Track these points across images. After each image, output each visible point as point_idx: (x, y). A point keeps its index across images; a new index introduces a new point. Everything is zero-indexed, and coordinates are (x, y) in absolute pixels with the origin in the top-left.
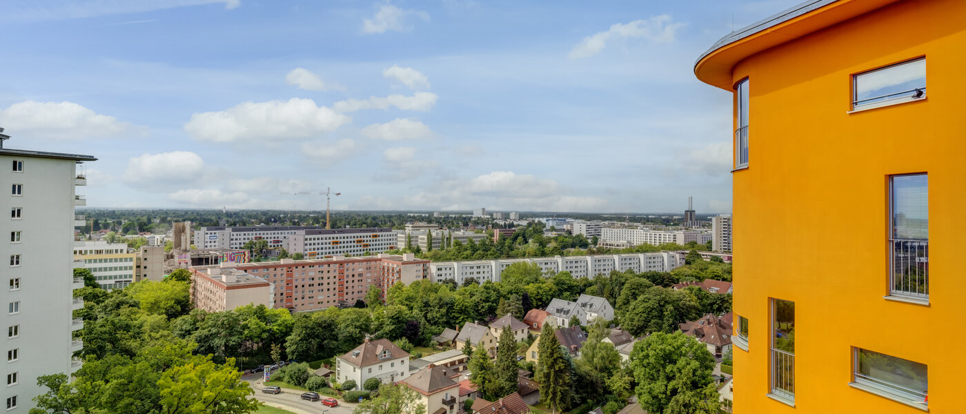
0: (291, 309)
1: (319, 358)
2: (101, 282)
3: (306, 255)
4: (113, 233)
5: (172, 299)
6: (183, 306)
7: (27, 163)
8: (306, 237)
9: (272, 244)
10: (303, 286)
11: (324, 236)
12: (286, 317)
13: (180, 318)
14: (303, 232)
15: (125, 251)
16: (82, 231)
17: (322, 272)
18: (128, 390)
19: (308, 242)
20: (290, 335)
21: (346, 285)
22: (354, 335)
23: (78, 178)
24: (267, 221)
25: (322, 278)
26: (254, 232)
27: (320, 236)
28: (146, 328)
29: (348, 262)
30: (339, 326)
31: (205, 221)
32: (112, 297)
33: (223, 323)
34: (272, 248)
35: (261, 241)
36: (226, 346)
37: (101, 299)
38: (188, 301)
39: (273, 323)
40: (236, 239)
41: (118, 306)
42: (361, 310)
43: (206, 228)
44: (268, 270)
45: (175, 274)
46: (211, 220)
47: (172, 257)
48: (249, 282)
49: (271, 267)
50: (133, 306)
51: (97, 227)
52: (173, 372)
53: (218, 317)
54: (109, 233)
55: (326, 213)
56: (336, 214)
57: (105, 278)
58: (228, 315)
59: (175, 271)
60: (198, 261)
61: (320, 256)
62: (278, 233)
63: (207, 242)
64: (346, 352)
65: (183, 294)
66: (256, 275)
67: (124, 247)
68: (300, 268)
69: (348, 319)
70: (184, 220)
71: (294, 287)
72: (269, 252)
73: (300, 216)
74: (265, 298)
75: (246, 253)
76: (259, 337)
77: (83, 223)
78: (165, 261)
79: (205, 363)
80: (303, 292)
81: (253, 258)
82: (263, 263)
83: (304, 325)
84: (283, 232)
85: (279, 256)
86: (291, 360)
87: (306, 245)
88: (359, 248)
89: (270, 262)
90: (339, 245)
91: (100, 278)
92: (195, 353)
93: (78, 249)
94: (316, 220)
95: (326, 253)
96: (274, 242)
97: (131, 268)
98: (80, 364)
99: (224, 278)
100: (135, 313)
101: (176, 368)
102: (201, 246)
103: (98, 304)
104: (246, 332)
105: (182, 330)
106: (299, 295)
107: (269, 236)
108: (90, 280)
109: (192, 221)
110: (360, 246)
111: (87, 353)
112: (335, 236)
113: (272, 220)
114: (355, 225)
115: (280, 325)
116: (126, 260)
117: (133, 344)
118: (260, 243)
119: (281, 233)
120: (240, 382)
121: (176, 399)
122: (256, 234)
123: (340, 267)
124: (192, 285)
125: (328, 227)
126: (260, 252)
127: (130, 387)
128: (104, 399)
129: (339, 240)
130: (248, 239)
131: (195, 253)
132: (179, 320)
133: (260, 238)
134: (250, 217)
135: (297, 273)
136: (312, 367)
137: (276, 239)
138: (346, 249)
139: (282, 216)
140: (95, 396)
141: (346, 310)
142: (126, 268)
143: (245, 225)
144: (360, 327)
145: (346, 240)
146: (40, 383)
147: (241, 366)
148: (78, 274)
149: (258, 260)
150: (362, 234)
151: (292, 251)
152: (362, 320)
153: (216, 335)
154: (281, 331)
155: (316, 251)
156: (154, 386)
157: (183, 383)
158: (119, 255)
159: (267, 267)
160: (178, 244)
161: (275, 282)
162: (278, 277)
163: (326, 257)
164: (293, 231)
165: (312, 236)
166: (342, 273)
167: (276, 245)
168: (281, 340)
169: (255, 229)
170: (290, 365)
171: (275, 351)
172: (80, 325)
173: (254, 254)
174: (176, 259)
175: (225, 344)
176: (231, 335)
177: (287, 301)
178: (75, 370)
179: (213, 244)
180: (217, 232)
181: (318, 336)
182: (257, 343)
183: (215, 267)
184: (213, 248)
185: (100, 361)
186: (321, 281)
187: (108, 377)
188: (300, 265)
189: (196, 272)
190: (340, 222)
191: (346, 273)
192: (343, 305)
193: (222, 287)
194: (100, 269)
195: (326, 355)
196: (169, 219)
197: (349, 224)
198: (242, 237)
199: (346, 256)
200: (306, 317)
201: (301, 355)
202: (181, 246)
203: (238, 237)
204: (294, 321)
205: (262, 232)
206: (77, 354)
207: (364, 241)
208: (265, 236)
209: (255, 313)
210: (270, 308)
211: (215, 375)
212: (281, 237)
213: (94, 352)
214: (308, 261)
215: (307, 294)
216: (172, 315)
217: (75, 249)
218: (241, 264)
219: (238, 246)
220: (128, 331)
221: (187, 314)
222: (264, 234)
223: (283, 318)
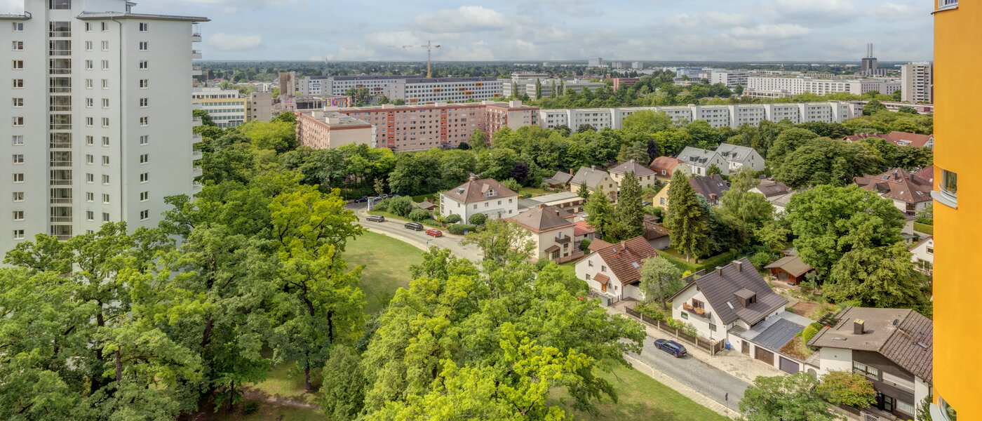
0: (393, 149)
1: (422, 193)
2: (217, 122)
3: (407, 101)
4: (226, 81)
5: (280, 137)
6: (290, 143)
7: (150, 24)
8: (407, 85)
9: (373, 91)
10: (405, 129)
11: (425, 84)
12: (388, 155)
13: (287, 153)
14: (404, 81)
15: (237, 96)
16: (199, 79)
17: (424, 116)
18: (242, 211)
19: (409, 89)
20: (393, 171)
21: (448, 128)
22: (458, 174)
23: (195, 36)
24: (368, 71)
25: (424, 122)
26: (356, 81)
27: (421, 84)
28: (257, 160)
29: (450, 108)
30: (442, 165)
31: (308, 71)
32: (226, 133)
33: (328, 159)
34: (374, 94)
35: (363, 88)
36: (331, 178)
37: (217, 135)
38: (294, 139)
39: (375, 160)
40: (338, 87)
41: (232, 141)
42: (465, 151)
43: (309, 77)
44: (369, 114)
45: (282, 116)
46: (314, 71)
47: (279, 101)
48: (351, 124)
49: (373, 111)
50: (245, 141)
51: (211, 76)
52: (282, 198)
53: (323, 153)
54: (223, 81)
55: (426, 63)
56: (437, 64)
57: (220, 118)
58: (333, 152)
59: (281, 113)
60: (302, 105)
61: (421, 102)
62: (379, 82)
63: (311, 89)
64: (449, 189)
65: (290, 133)
66: (358, 118)
67: (236, 92)
68: (402, 112)
69: (451, 160)
70: (289, 71)
71: (396, 129)
72: (371, 98)
73: (400, 67)
74: (369, 138)
75: (348, 99)
76: (362, 172)
77: (199, 73)
78: (273, 105)
79: (312, 191)
80: (405, 134)
81: (355, 104)
82: (365, 108)
83: (407, 163)
84: (384, 80)
85: (381, 102)
86: (394, 194)
87: (407, 92)
88: (462, 95)
89: (372, 107)
90: (441, 92)
91: (216, 118)
92: (302, 182)
93: (196, 94)
94: (417, 70)
95: (427, 100)
96: (375, 89)
97: (242, 110)
98: (200, 187)
99: (327, 120)
100: (248, 147)
101: (284, 195)
102: (306, 92)
103: (214, 139)
104: (350, 167)
105: (289, 163)
106: (401, 137)
107: (370, 84)
108: (207, 120)
109: (296, 71)
110: (463, 93)
111: (206, 178)
112: (437, 84)
113: (373, 70)
114: (457, 74)
115: (382, 162)
116: (238, 103)
117: (246, 173)
118: (361, 90)
119: (382, 82)
120: (346, 209)
121: (286, 221)
122: (357, 82)
123: (442, 112)
124: (298, 125)
125: (429, 76)
126: (362, 98)
127: (245, 207)
128: (222, 217)
129: (440, 88)
130: (350, 86)
131: (300, 98)
132: (287, 155)
133: (362, 86)
134: (351, 67)
135: (398, 117)
136: (414, 200)
137: (377, 87)
138: (448, 96)
139: (382, 66)
140: (214, 214)
141: (447, 151)
142: (238, 110)
143: (346, 74)
144: (464, 167)
145: (448, 88)
146: (167, 201)
147: (346, 197)
148: (196, 114)
149: (360, 105)
150: (465, 83)
151: (393, 98)
152: (466, 161)
153: (321, 168)
154: (384, 168)
155: (417, 98)
156: (266, 208)
157: (291, 208)
158: (232, 100)
159: (369, 112)
160: (284, 91)
161: (376, 125)
162: (380, 120)
163: (427, 103)
164: (394, 80)
165: (413, 85)
166: (444, 118)
167: (377, 92)
168: (384, 175)
169: (356, 78)
170: (394, 197)
171: (378, 186)
172: (200, 156)
173: (356, 100)
174: (283, 103)
175: (330, 176)
176: (335, 169)
177: (389, 141)
178: (196, 192)
179: (316, 91)
180: (320, 80)
181: (420, 174)
182: (361, 177)
183: (318, 111)
184: (316, 94)
185: (217, 186)
186: (423, 125)
187: (224, 199)
188: (401, 110)
189: (301, 114)
190: (442, 72)
191: (448, 118)
192: (445, 146)
193: (326, 127)
194: (216, 111)
195: (429, 191)
196: (275, 69)
197: (451, 74)
198: (344, 85)
199: (448, 103)
200: (409, 156)
201: (404, 190)
202: (286, 92)
203: (340, 85)
204: (396, 159)
205: (363, 81)
206: (197, 179)
207: (467, 89)
208: (366, 84)
209: (358, 152)
210: (372, 146)
211: (322, 203)
212: (382, 85)
213: (212, 178)
214: (409, 106)
215: (409, 136)
216: (280, 150)
217: (194, 94)
218: (344, 109)
219: (340, 93)
220: (241, 162)
221: (294, 149)
222: (365, 82)
223: (385, 157)
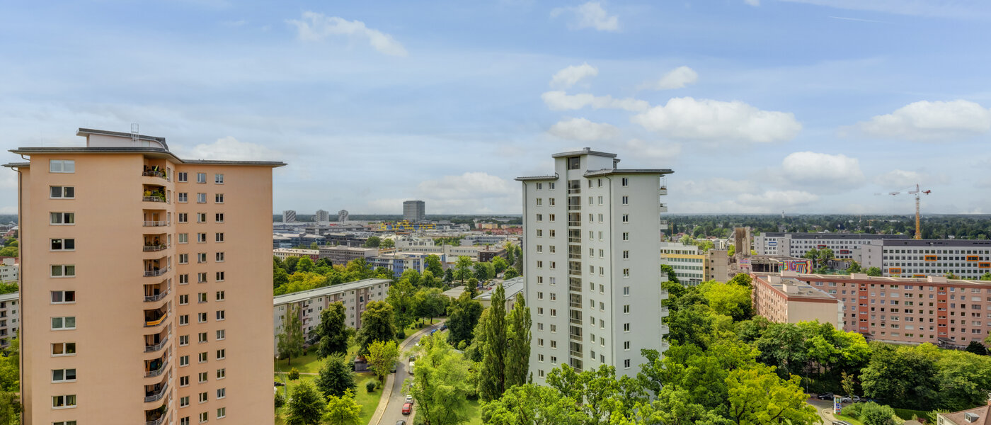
0: (867, 336)
1: (909, 406)
2: (680, 278)
3: (886, 271)
4: (687, 236)
5: (736, 302)
6: (744, 311)
7: (631, 179)
8: (885, 248)
9: (839, 255)
10: (883, 310)
11: (912, 248)
12: (859, 342)
13: (743, 322)
14: (881, 242)
15: (696, 253)
16: (667, 233)
17: (911, 295)
18: (702, 379)
19: (888, 255)
20: (867, 367)
21: (950, 317)
22: (967, 390)
23: (662, 189)
24: (833, 228)
25: (911, 303)
26: (817, 240)
27: (906, 248)
28: (715, 325)
29: (953, 286)
30: (940, 372)
31: (764, 226)
32: (688, 292)
33: (786, 337)
34: (840, 259)
35: (826, 250)
36: (789, 360)
37: (680, 293)
38: (750, 307)
39: (843, 347)
40: (797, 247)
41: (693, 301)
42: (979, 357)
43: (765, 234)
44: (835, 284)
45: (737, 278)
46: (770, 226)
47: (735, 261)
48: (812, 296)
49: (839, 281)
50: (704, 303)
51: (676, 231)
52: (739, 374)
53: (781, 328)
54: (685, 236)
55: (914, 218)
56: (930, 220)
57: (683, 275)
58: (791, 329)
59: (738, 275)
60: (758, 267)
61: (907, 274)
62: (846, 242)
63: (766, 248)
64: (953, 410)
65: (745, 298)
66: (820, 288)
67: (695, 248)
68: (877, 286)
69: (956, 365)
70: (744, 226)
71: (870, 309)
72: (837, 263)
73: (875, 222)
74: (834, 316)
75: (809, 262)
76: (827, 360)
77: (665, 227)
78: (729, 264)
79: (769, 372)
80: (883, 317)
81: (816, 269)
82: (829, 276)
83: (885, 358)
84: (853, 240)
85: (849, 270)
86: (868, 398)
87: (886, 258)
88: (972, 268)
89: (837, 276)
90: (937, 262)
91: (679, 275)
92: (759, 360)
93: (663, 248)
94: (899, 227)
95: (916, 271)
96: (842, 252)
97: (701, 268)
98: (668, 346)
99: (785, 288)
100: (706, 310)
101: (741, 371)
102: (761, 252)
103: (678, 297)
104: (811, 351)
105: (745, 334)
106: (878, 320)
107: (835, 245)
108: (672, 276)
109: (752, 226)
110: (975, 265)
111: (671, 338)
112: (930, 248)
113: (839, 225)
114: (964, 234)
115: (852, 352)
116: (697, 260)
117: (705, 338)
118: (824, 252)
119: (851, 242)
120: (808, 405)
121: (742, 401)
122: (819, 242)
123: (939, 292)
124: (753, 290)
125: (918, 237)
126: (826, 263)
127: (704, 376)
128: (684, 381)
129: (936, 255)
130: (810, 247)
131: (756, 259)
132: (743, 324)
133: (825, 246)
134: (811, 222)
135: (873, 292)
136: (898, 414)
137: (844, 249)
138: (948, 268)
139: (850, 221)
140: (678, 376)
141: (950, 352)
142: (697, 268)
143: (806, 231)
144: (977, 380)
145: (948, 255)
146: (643, 354)
147: (808, 389)
148: (665, 269)
149: (823, 272)
150: (978, 248)
151: (865, 264)
152: (981, 371)
153: (778, 347)
154: (855, 360)
155: (901, 267)
156: (723, 382)
157: (748, 387)
158: (691, 256)
159: (834, 281)
160: (739, 249)
161: (844, 300)
162: (848, 294)
163: (916, 276)
164: (867, 241)
165: (894, 248)
166: (943, 300)
167: (844, 255)
168: (854, 370)
169: (818, 236)
170: (867, 404)
171: (847, 381)
172: (667, 313)
173: (818, 265)
174: (738, 264)
175: (788, 358)
176: (794, 349)
177: (861, 325)
178: (665, 349)
179: (772, 251)
180: (776, 238)
181: (906, 377)
182: (824, 366)
183: (775, 275)
184: (772, 254)
185: (681, 347)
186: (909, 307)
187: (687, 362)
188: (878, 282)
189: (756, 278)
190: (938, 230)
191: (950, 301)
192: (945, 344)
193: (784, 297)
194: (679, 267)
195: (919, 405)
196: (731, 224)
197: (953, 233)
198: (803, 244)
199: (950, 278)
200: (889, 349)
201: (882, 396)
202: (741, 250)
203: (799, 245)
204: (871, 351)
205: (826, 240)
206: (665, 337)
207: (981, 259)
208: (830, 245)
209: (821, 332)
210: (838, 330)
211: (781, 389)
212: (850, 247)
213: (676, 338)
214: (889, 278)
215: (889, 321)
216: (737, 318)
217: (662, 248)
218: (803, 275)
219: (799, 254)
220: (701, 326)
221: (750, 319)
222: (828, 242)
223: (856, 344)
